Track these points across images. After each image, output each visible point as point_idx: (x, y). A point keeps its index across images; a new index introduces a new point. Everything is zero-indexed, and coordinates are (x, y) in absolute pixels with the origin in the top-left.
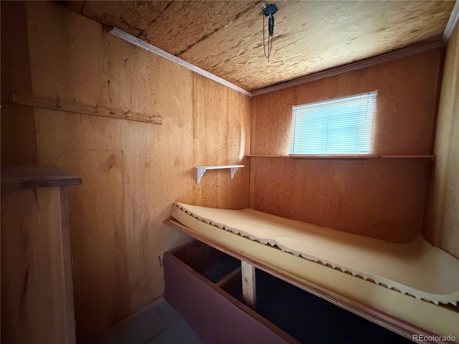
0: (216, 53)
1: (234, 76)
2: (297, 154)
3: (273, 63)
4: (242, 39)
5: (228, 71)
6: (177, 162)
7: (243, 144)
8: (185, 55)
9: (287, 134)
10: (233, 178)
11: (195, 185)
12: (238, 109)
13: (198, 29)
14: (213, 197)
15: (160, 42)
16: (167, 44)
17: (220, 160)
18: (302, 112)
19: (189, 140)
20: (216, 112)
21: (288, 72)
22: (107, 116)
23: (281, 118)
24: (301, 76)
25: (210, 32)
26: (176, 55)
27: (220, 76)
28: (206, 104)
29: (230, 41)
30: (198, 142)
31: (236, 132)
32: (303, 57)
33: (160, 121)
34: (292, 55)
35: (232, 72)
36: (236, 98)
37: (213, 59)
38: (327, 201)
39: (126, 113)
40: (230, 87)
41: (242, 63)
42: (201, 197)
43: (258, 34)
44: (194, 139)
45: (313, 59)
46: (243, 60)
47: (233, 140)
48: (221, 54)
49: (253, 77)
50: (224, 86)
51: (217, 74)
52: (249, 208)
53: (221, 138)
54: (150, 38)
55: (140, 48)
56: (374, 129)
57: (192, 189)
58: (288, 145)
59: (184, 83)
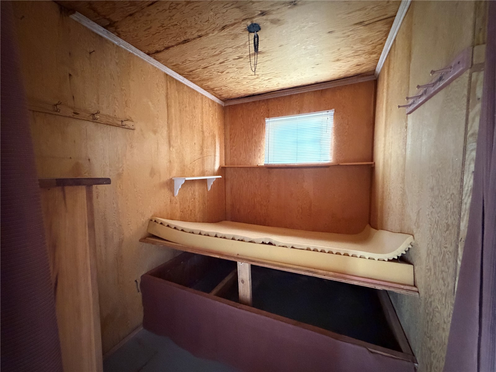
0: (195, 58)
1: (210, 83)
2: (272, 164)
3: (250, 75)
4: (225, 49)
5: (204, 77)
6: (153, 172)
7: (218, 154)
8: (160, 55)
9: (262, 145)
10: (210, 189)
11: (173, 198)
12: (212, 118)
13: (180, 32)
14: (191, 211)
15: (132, 37)
16: (141, 40)
17: (197, 170)
18: (275, 124)
19: (164, 148)
20: (191, 119)
21: (262, 86)
22: (70, 117)
23: (255, 129)
24: (273, 90)
25: (192, 37)
26: (148, 54)
27: (194, 82)
28: (180, 110)
29: (212, 49)
30: (174, 151)
31: (211, 142)
32: (277, 73)
33: (133, 126)
34: (267, 71)
35: (208, 80)
36: (210, 106)
37: (190, 63)
38: (299, 206)
39: (93, 115)
40: (204, 94)
41: (220, 72)
42: (179, 210)
43: (240, 47)
44: (170, 147)
45: (285, 77)
46: (221, 69)
47: (209, 150)
48: (200, 60)
49: (228, 87)
50: (198, 93)
51: (191, 79)
52: (226, 220)
53: (197, 148)
54: (122, 31)
55: (107, 41)
56: (333, 141)
57: (170, 202)
58: (263, 156)
59: (158, 86)
